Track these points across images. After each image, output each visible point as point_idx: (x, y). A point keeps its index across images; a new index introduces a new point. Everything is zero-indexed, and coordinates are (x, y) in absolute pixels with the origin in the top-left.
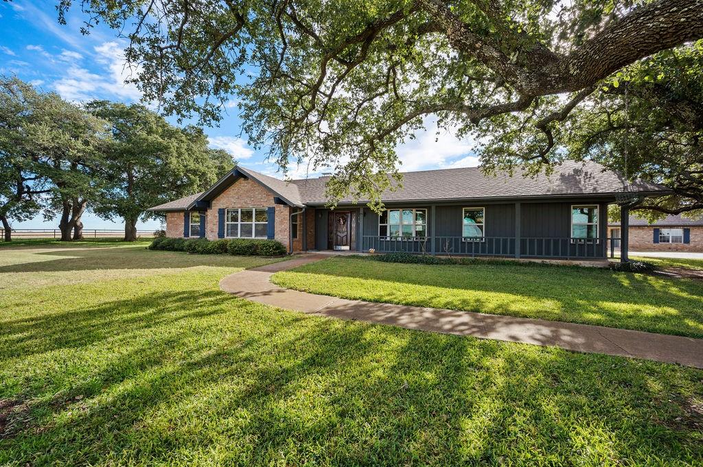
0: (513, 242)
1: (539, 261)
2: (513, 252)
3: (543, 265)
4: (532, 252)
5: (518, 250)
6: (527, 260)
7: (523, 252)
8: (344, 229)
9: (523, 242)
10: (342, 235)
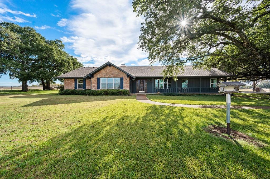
0: (199, 89)
1: (206, 94)
2: (199, 92)
3: (208, 95)
4: (204, 92)
5: (200, 91)
6: (203, 94)
7: (202, 92)
8: (143, 85)
9: (202, 89)
10: (142, 87)
